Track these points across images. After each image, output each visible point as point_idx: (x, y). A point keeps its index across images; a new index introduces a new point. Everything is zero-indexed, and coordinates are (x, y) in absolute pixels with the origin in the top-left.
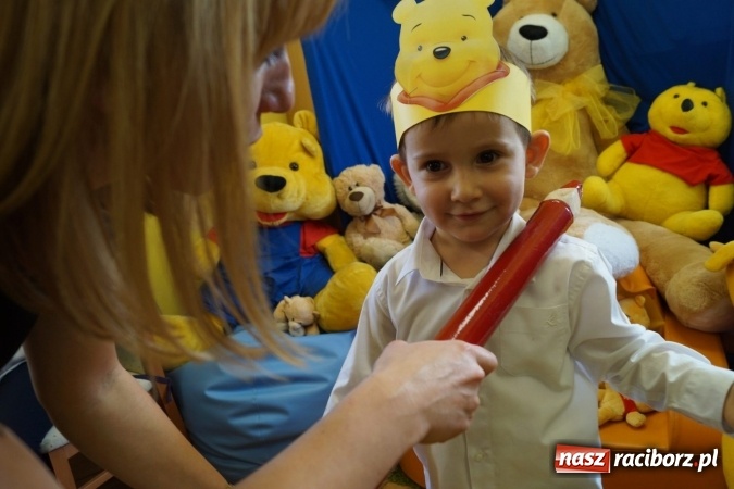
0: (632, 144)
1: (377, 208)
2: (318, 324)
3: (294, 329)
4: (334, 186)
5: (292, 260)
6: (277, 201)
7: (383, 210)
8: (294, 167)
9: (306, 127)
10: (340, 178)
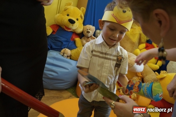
0: (147, 45)
1: (91, 36)
2: (70, 57)
3: (65, 56)
4: (84, 28)
5: (68, 40)
6: (71, 26)
7: (92, 37)
8: (77, 20)
9: (83, 11)
10: (86, 26)
